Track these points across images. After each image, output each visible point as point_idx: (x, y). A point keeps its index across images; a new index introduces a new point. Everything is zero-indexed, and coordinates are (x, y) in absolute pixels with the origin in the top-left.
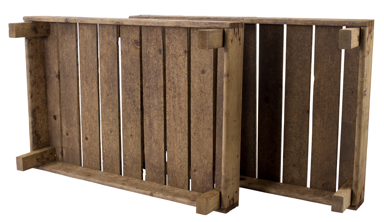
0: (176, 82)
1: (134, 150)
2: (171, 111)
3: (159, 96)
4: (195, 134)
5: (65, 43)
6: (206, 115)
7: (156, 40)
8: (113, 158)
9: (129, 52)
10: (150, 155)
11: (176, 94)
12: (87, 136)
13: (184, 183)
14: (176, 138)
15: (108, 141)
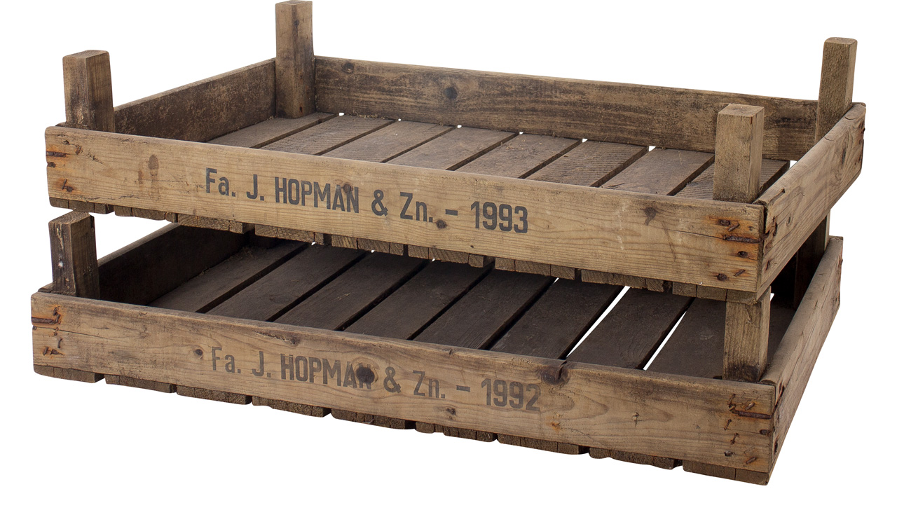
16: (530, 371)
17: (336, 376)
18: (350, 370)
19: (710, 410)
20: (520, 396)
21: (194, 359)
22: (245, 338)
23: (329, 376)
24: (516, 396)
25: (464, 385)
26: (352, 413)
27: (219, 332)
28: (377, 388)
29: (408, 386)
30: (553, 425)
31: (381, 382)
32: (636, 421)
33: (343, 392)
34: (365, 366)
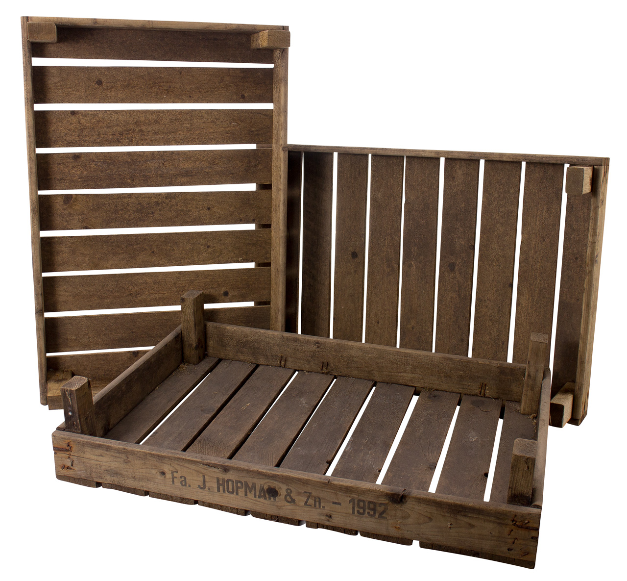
0: (119, 129)
1: (230, 203)
2: (163, 138)
3: (143, 159)
4: (190, 97)
5: (81, 339)
6: (160, 78)
7: (60, 164)
8: (248, 242)
9: (83, 214)
10: (233, 174)
11: (137, 130)
12: (222, 292)
13: (265, 115)
14: (202, 130)
15: (224, 251)
16: (381, 496)
17: (253, 492)
18: (262, 489)
19: (499, 524)
20: (374, 510)
21: (160, 477)
22: (193, 467)
23: (248, 491)
24: (372, 509)
25: (337, 501)
26: (264, 514)
27: (176, 462)
28: (280, 500)
29: (301, 500)
30: (396, 527)
31: (283, 497)
32: (450, 528)
33: (257, 501)
34: (272, 487)
